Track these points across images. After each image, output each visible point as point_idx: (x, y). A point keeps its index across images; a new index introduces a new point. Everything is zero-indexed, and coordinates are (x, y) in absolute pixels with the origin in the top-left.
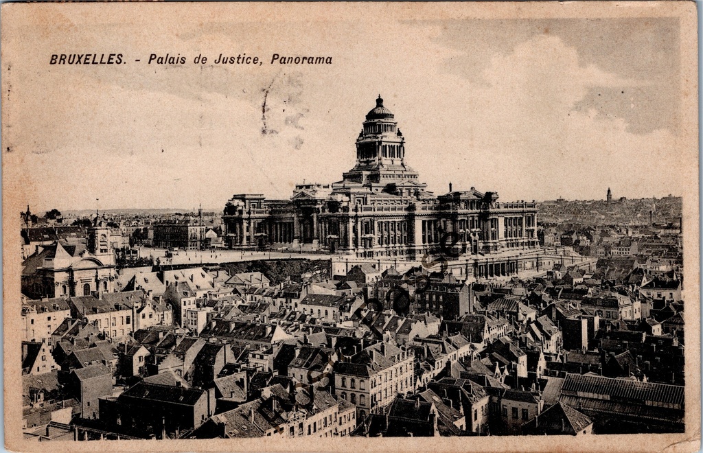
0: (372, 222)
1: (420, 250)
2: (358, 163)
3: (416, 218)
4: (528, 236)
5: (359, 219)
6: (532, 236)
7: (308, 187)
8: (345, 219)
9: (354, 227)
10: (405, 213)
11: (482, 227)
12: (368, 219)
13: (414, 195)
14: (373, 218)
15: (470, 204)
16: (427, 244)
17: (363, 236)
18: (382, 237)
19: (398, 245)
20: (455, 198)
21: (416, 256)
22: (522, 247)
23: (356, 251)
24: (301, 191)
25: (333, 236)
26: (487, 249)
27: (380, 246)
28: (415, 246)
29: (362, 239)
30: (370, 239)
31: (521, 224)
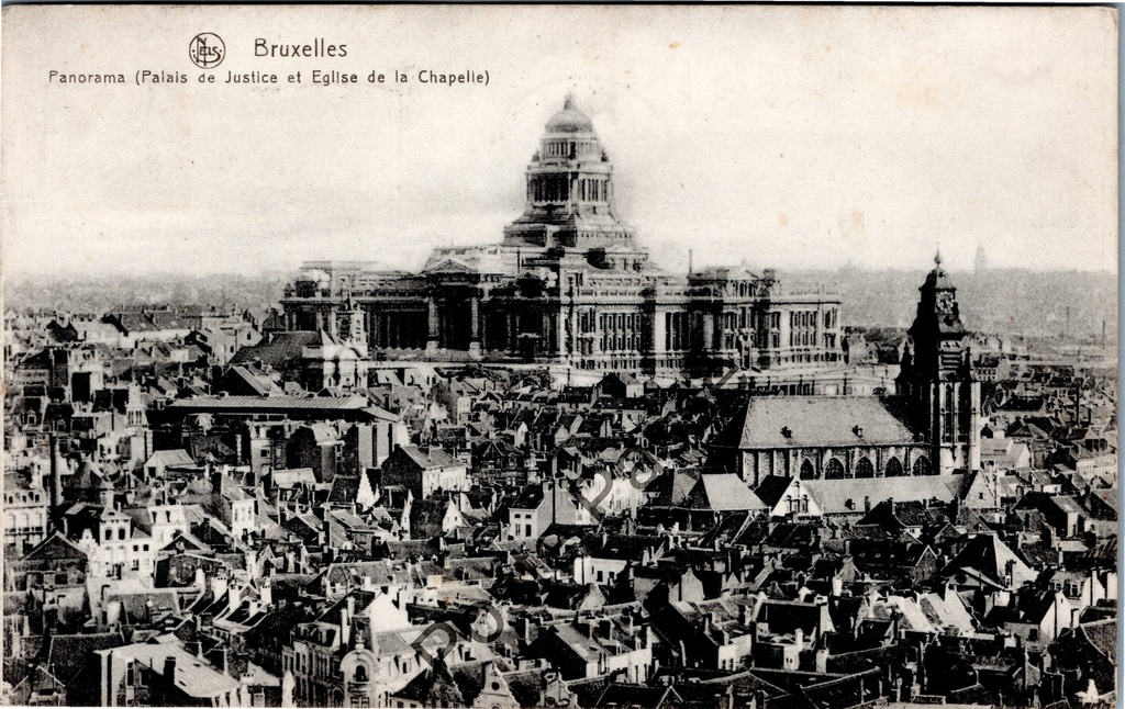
0: (593, 313)
1: (662, 361)
2: (531, 209)
3: (657, 308)
4: (826, 345)
5: (575, 309)
6: (833, 345)
7: (459, 252)
8: (553, 308)
9: (566, 321)
10: (641, 300)
11: (756, 324)
12: (586, 309)
13: (634, 269)
14: (593, 307)
15: (742, 288)
16: (671, 351)
17: (579, 336)
18: (606, 337)
19: (627, 351)
20: (720, 276)
21: (657, 369)
22: (815, 364)
23: (570, 358)
24: (446, 258)
25: (530, 335)
26: (765, 363)
27: (601, 352)
28: (654, 354)
29: (578, 339)
30: (591, 340)
31: (814, 324)
